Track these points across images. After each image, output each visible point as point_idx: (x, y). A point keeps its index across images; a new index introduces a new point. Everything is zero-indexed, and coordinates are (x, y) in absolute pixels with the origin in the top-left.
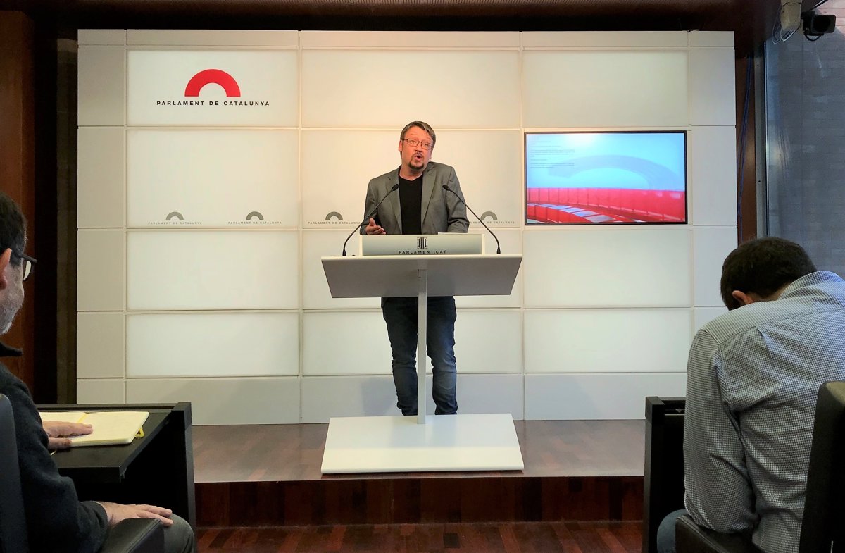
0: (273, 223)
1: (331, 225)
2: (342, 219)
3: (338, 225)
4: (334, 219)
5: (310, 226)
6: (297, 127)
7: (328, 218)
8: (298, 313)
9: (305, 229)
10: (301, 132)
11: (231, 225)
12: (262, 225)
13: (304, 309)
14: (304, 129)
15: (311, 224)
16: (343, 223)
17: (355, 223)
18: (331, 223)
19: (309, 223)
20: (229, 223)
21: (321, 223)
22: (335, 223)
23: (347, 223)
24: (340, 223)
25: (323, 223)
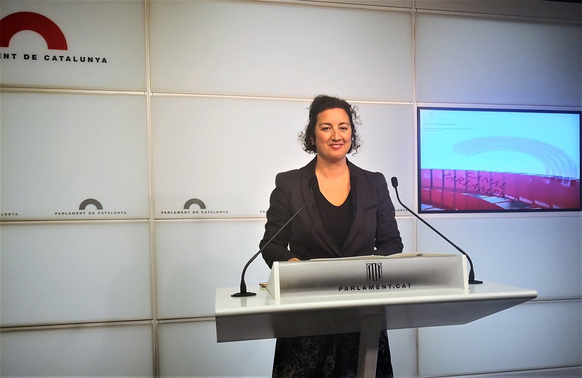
0: (115, 213)
1: (191, 215)
2: (205, 208)
3: (200, 215)
5: (164, 216)
6: (145, 91)
7: (187, 205)
8: (151, 324)
9: (157, 220)
10: (150, 98)
11: (58, 217)
12: (101, 216)
13: (159, 320)
14: (154, 94)
15: (165, 213)
16: (206, 212)
17: (221, 212)
18: (191, 212)
19: (162, 212)
20: (56, 213)
21: (179, 212)
22: (196, 212)
23: (211, 212)
24: (202, 212)
25: (181, 212)
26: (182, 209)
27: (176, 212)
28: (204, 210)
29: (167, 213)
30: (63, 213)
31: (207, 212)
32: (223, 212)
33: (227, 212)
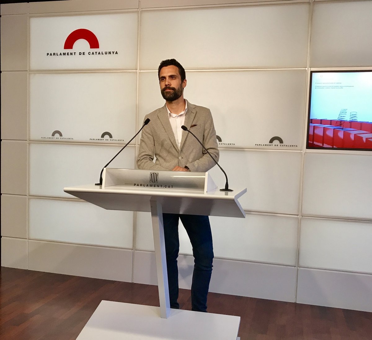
0: (118, 140)
6: (137, 69)
10: (139, 73)
11: (91, 141)
12: (111, 142)
14: (141, 71)
20: (90, 139)
30: (93, 139)
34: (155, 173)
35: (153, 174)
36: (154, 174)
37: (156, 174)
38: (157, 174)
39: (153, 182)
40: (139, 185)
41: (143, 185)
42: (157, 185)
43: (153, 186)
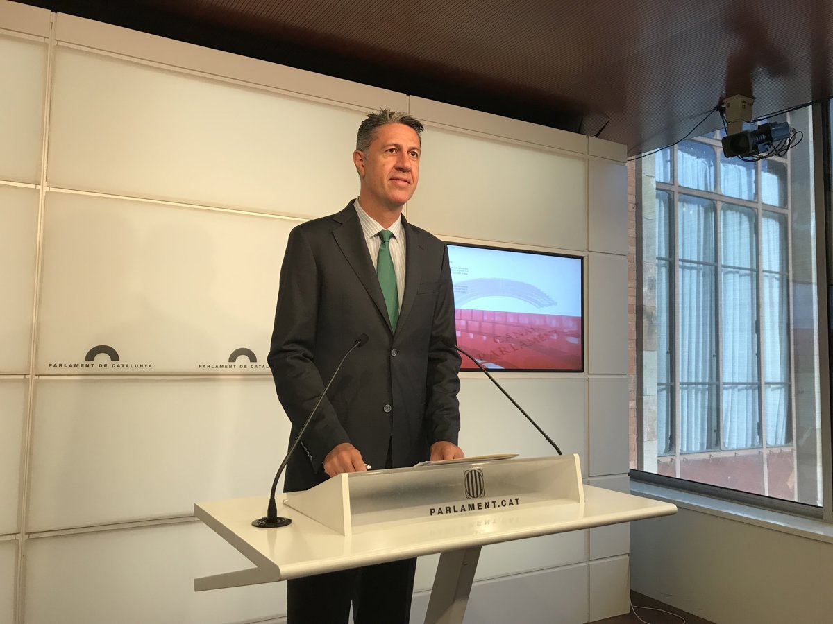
1: (96, 369)
2: (118, 360)
3: (109, 369)
4: (103, 358)
5: (52, 370)
6: (37, 183)
7: (91, 356)
8: (16, 541)
9: (40, 377)
10: (44, 194)
13: (29, 534)
14: (52, 189)
15: (55, 366)
16: (119, 366)
17: (141, 366)
18: (96, 366)
19: (50, 365)
21: (77, 366)
22: (103, 366)
23: (127, 366)
24: (113, 366)
25: (80, 365)
26: (82, 360)
27: (73, 366)
28: (116, 363)
29: (58, 366)
31: (121, 366)
32: (144, 366)
33: (150, 366)
34: (475, 471)
35: (470, 474)
36: (473, 473)
37: (477, 474)
38: (479, 474)
39: (474, 497)
40: (444, 510)
41: (452, 510)
42: (486, 503)
43: (476, 506)
